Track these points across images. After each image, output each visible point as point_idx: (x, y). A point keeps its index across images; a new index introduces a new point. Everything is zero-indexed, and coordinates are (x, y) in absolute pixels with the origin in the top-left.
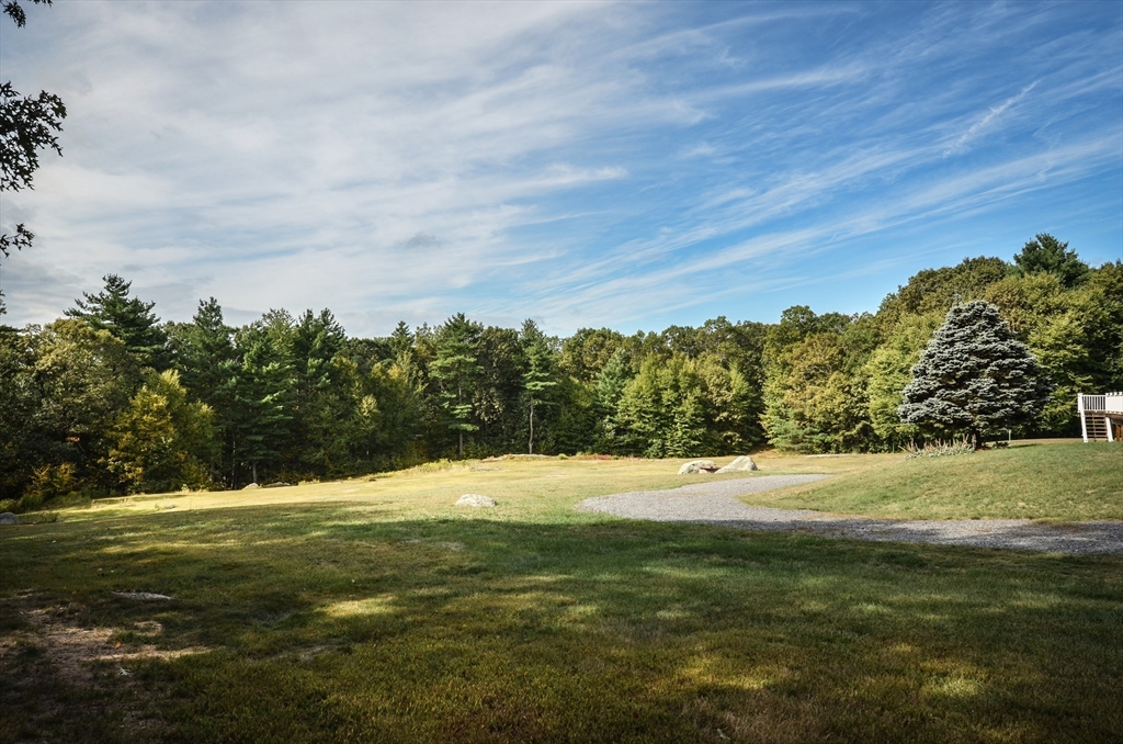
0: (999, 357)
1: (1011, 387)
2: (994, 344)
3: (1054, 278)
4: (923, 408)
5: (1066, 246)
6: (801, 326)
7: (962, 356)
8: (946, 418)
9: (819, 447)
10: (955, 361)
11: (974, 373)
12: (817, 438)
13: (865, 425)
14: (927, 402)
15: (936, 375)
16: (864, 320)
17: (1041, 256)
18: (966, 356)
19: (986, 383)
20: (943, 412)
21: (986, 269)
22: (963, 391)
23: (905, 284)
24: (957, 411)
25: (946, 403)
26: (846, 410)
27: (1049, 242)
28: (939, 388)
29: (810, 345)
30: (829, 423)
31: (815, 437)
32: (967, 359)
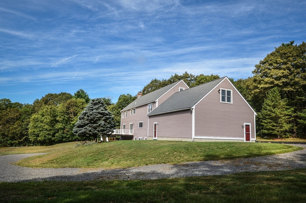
0: (105, 115)
1: (108, 124)
2: (104, 111)
3: (84, 100)
4: (83, 130)
5: (86, 93)
6: (6, 105)
7: (96, 114)
8: (91, 133)
9: (9, 144)
10: (94, 115)
11: (99, 119)
12: (9, 142)
13: (26, 137)
14: (85, 128)
15: (88, 119)
16: (27, 106)
17: (80, 94)
18: (97, 114)
19: (102, 122)
20: (90, 131)
21: (67, 95)
22: (96, 125)
23: (44, 96)
24: (94, 131)
25: (91, 128)
26: (21, 133)
27: (82, 91)
28: (89, 123)
29: (10, 111)
30: (14, 137)
31: (8, 141)
32: (97, 115)
